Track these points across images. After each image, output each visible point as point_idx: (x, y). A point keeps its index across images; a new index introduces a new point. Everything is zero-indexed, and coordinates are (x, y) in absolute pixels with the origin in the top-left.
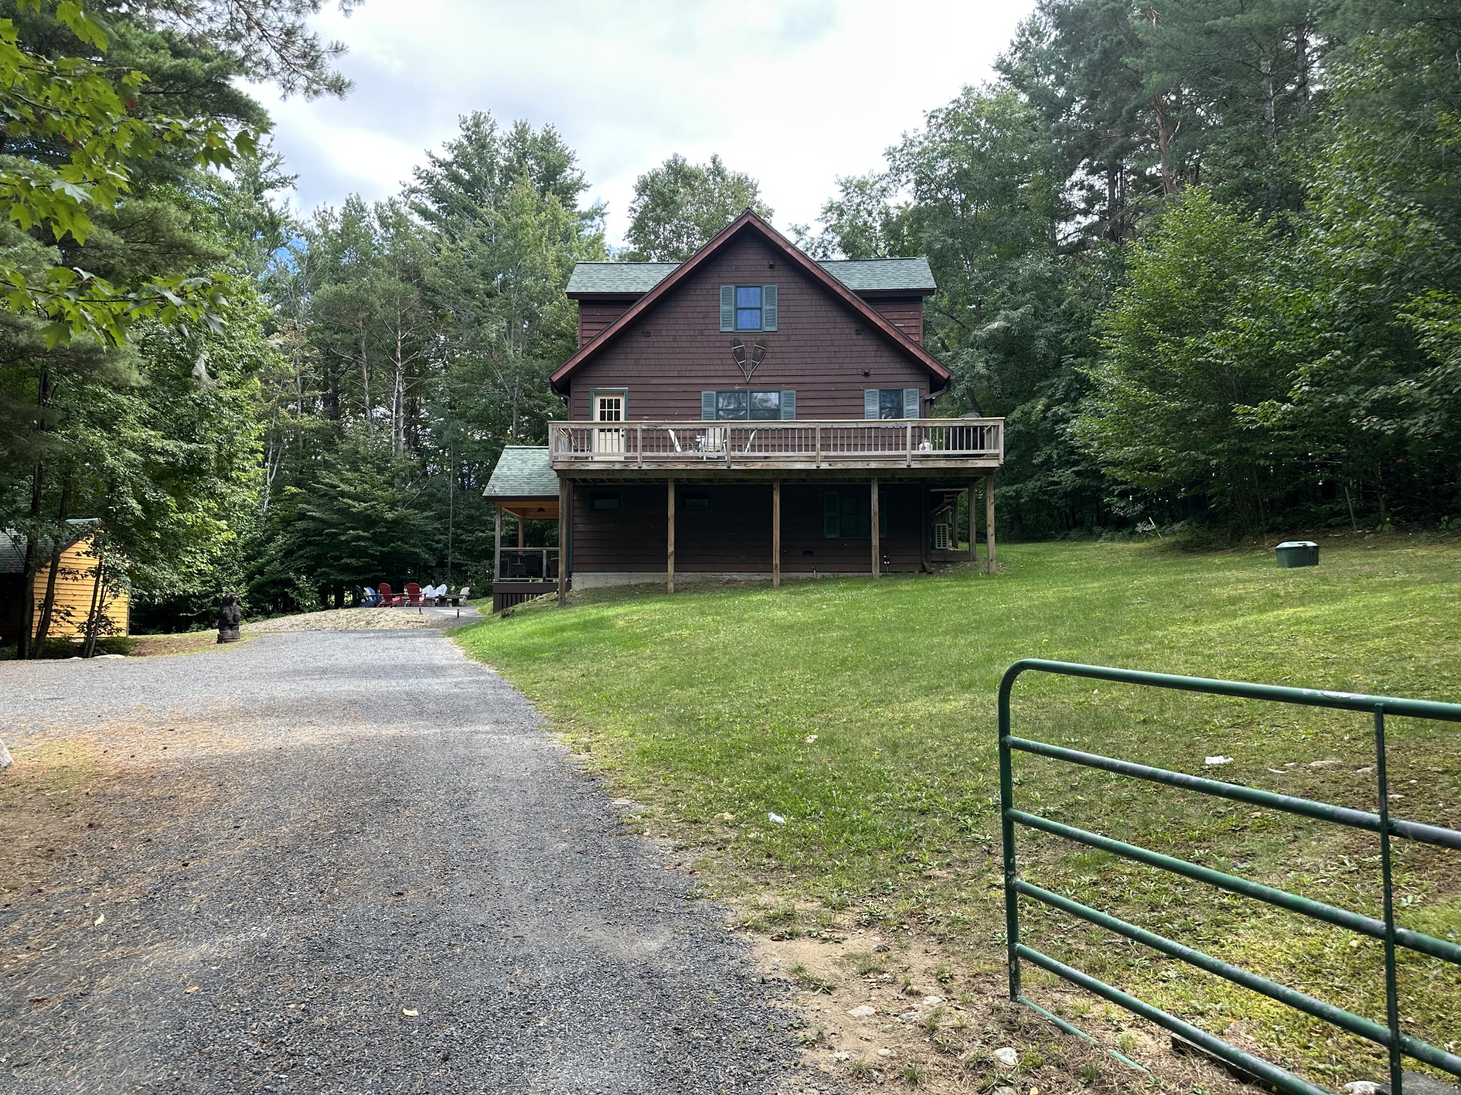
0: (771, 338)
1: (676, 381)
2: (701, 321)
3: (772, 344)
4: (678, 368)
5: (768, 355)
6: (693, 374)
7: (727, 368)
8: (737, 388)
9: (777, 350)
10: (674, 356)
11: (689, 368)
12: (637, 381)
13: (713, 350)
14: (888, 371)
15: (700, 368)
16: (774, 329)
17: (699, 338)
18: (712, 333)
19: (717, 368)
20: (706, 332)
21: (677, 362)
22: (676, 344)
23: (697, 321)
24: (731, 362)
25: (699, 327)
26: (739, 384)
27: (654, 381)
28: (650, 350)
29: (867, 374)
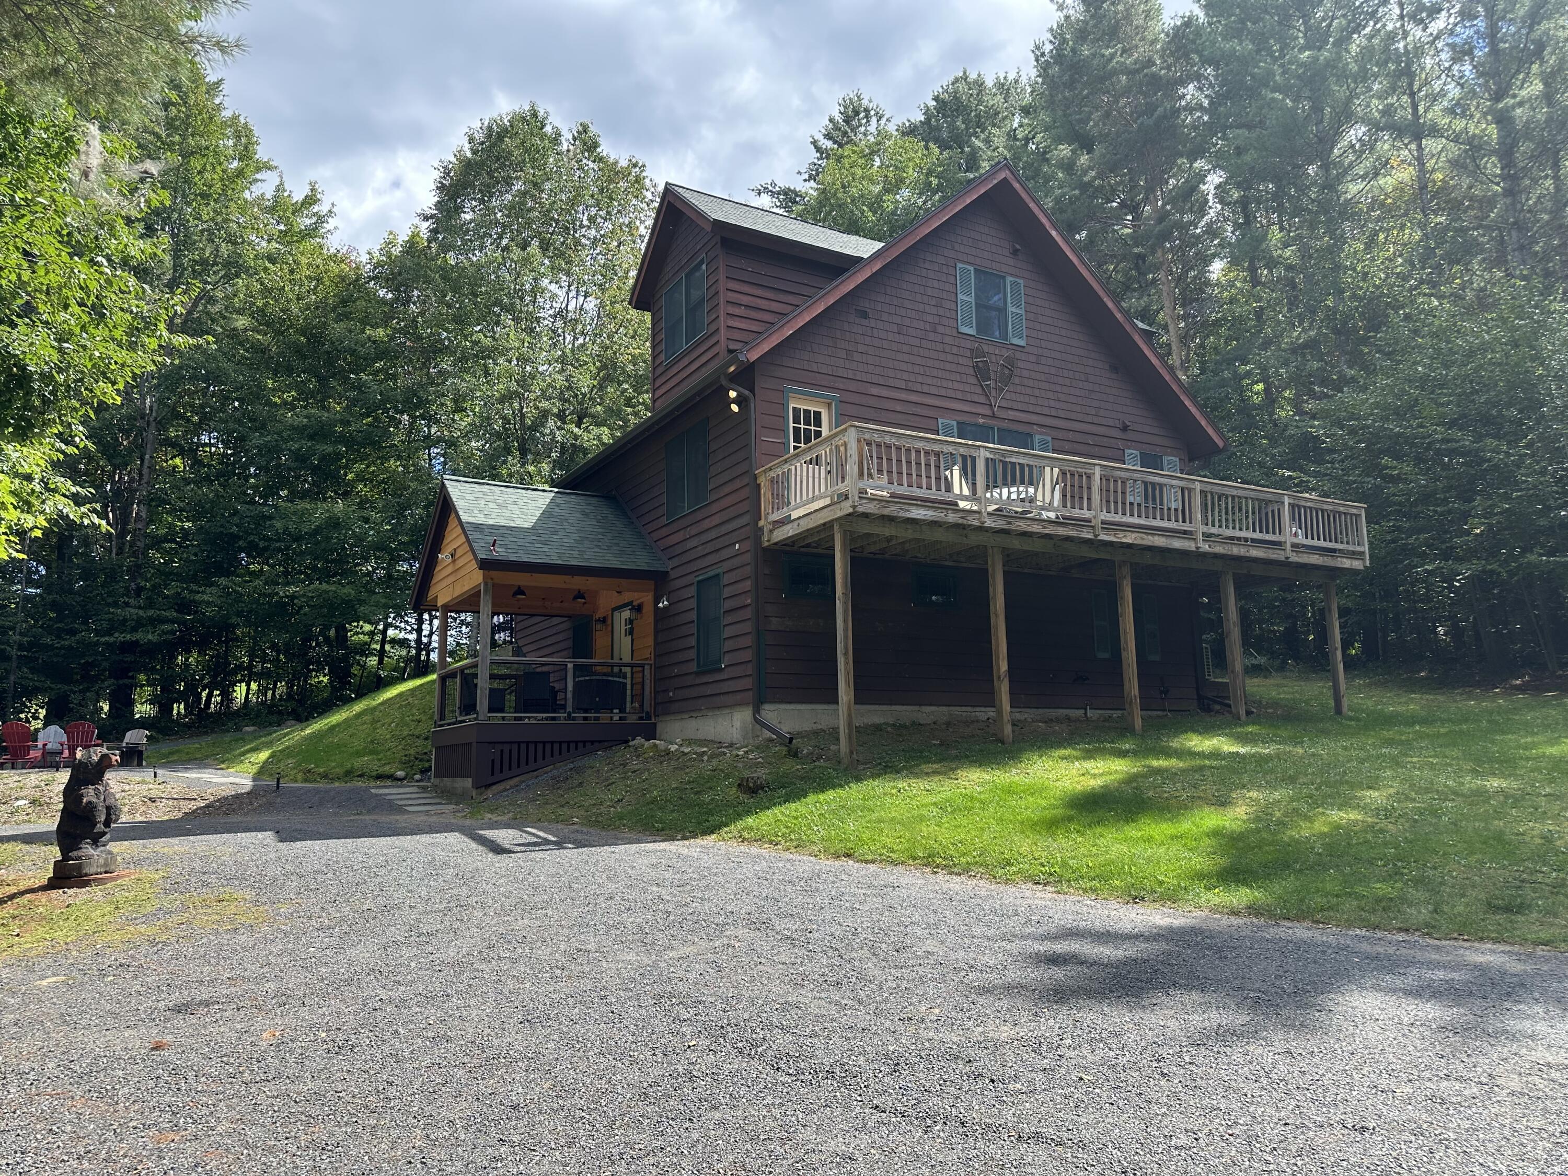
0: (1018, 355)
1: (903, 396)
2: (934, 310)
3: (1021, 364)
4: (905, 376)
5: (1017, 380)
6: (925, 389)
7: (967, 388)
8: (981, 421)
9: (1025, 373)
10: (900, 356)
11: (920, 379)
12: (852, 386)
13: (950, 358)
14: (1147, 429)
15: (935, 381)
16: (1022, 343)
17: (932, 336)
18: (948, 331)
19: (956, 385)
20: (940, 329)
21: (904, 366)
22: (900, 338)
23: (928, 309)
24: (973, 380)
25: (930, 318)
26: (984, 416)
27: (875, 391)
28: (868, 340)
29: (1125, 428)
